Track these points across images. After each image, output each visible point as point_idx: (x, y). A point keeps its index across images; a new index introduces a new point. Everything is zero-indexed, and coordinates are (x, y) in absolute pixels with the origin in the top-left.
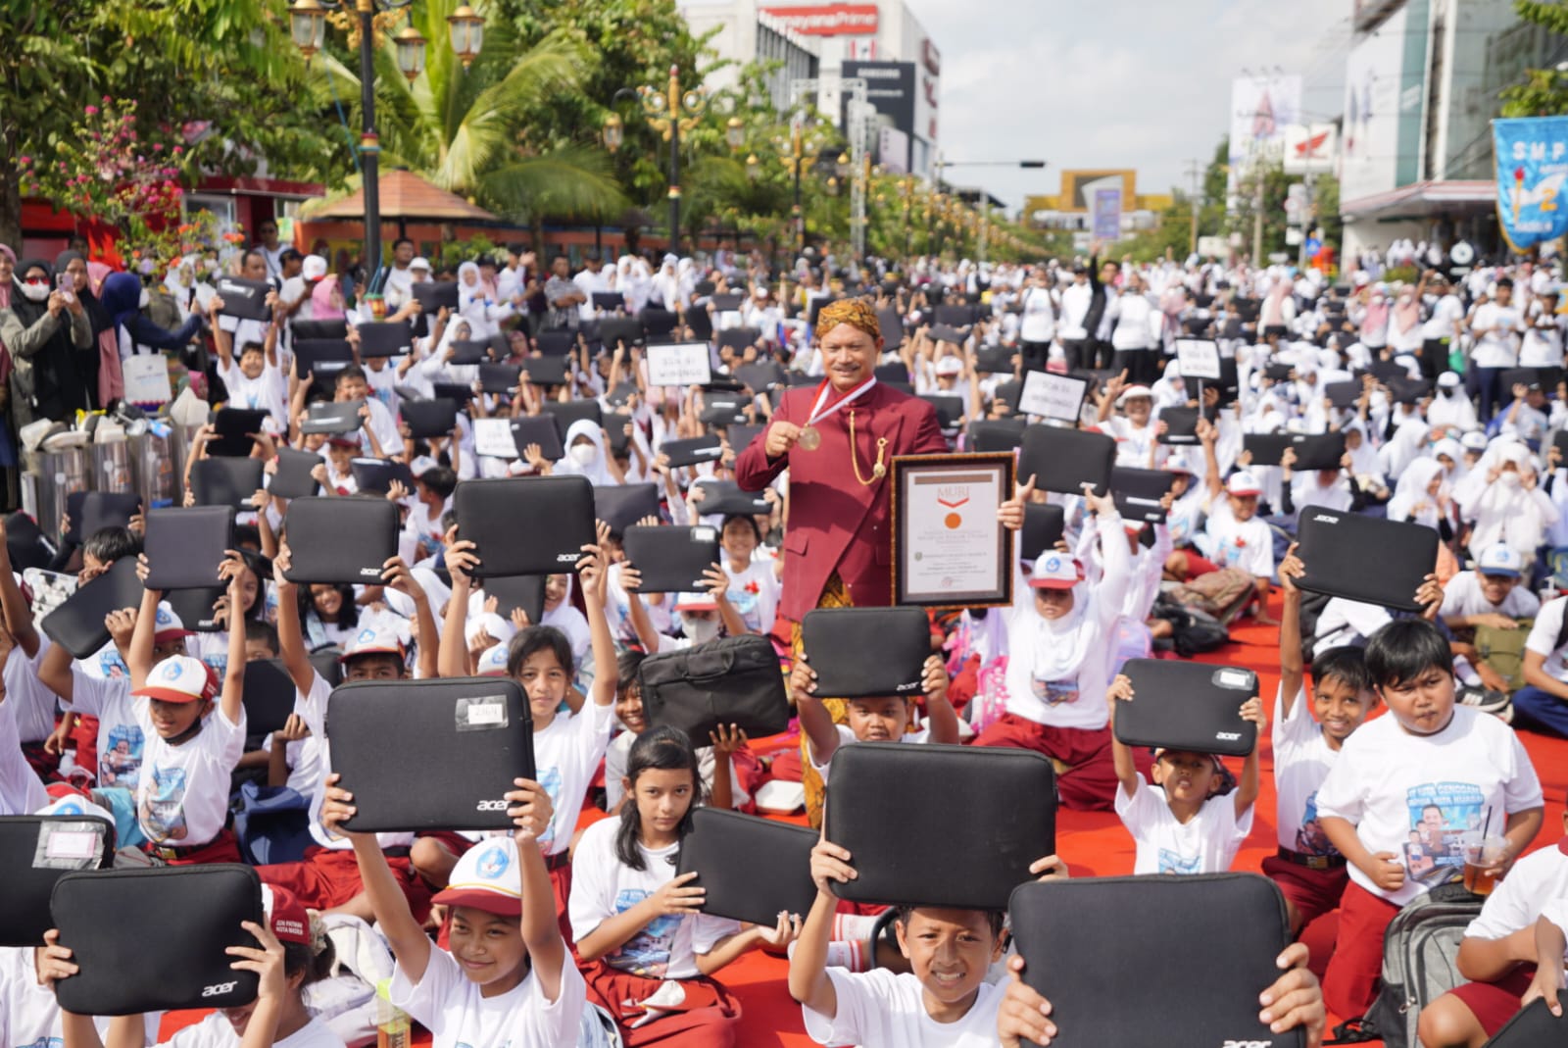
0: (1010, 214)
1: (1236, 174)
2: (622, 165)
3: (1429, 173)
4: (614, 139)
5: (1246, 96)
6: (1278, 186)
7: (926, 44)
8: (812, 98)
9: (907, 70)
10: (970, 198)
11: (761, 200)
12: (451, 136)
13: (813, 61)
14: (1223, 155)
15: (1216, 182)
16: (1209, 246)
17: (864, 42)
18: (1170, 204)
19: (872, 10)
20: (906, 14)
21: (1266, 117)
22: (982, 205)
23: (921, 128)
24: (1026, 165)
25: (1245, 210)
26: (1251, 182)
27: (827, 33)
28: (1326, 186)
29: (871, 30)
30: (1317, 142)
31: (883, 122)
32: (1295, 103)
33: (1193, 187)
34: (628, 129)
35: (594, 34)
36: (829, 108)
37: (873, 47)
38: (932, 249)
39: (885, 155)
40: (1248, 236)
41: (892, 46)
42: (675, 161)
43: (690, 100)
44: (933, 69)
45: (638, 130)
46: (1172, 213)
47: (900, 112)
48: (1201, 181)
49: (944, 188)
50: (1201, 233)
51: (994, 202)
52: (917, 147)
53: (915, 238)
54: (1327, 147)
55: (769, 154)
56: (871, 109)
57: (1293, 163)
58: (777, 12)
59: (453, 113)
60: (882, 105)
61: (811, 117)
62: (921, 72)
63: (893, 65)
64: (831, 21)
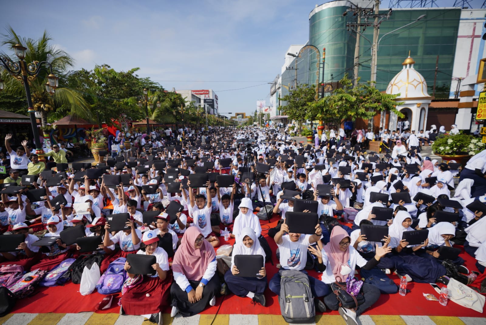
0: (229, 119)
1: (258, 113)
2: (175, 117)
3: (279, 114)
4: (175, 113)
5: (258, 103)
6: (263, 115)
7: (216, 96)
8: (200, 105)
9: (213, 100)
10: (223, 117)
11: (194, 119)
12: (153, 113)
13: (200, 99)
14: (256, 111)
15: (256, 115)
16: (255, 123)
17: (207, 96)
18: (250, 117)
19: (208, 91)
20: (213, 92)
21: (261, 107)
22: (224, 118)
23: (215, 107)
24: (229, 113)
25: (259, 118)
26: (259, 114)
27: (201, 94)
28: (269, 115)
29: (208, 94)
30: (267, 109)
31: (210, 107)
32: (265, 104)
33: (253, 115)
34: (176, 112)
35: (171, 99)
36: (202, 106)
37: (208, 96)
38: (217, 125)
39: (211, 112)
40: (259, 122)
41: (211, 97)
42: (182, 116)
43: (184, 108)
44: (217, 99)
45: (178, 112)
46: (250, 119)
47: (212, 106)
48: (254, 114)
49: (219, 116)
50: (254, 121)
51: (226, 117)
52: (215, 110)
53: (215, 123)
54: (268, 110)
55: (194, 114)
56: (208, 106)
57: (264, 112)
58: (194, 91)
59: (153, 110)
60: (210, 105)
61: (200, 108)
62: (215, 100)
63: (211, 100)
64: (202, 92)
